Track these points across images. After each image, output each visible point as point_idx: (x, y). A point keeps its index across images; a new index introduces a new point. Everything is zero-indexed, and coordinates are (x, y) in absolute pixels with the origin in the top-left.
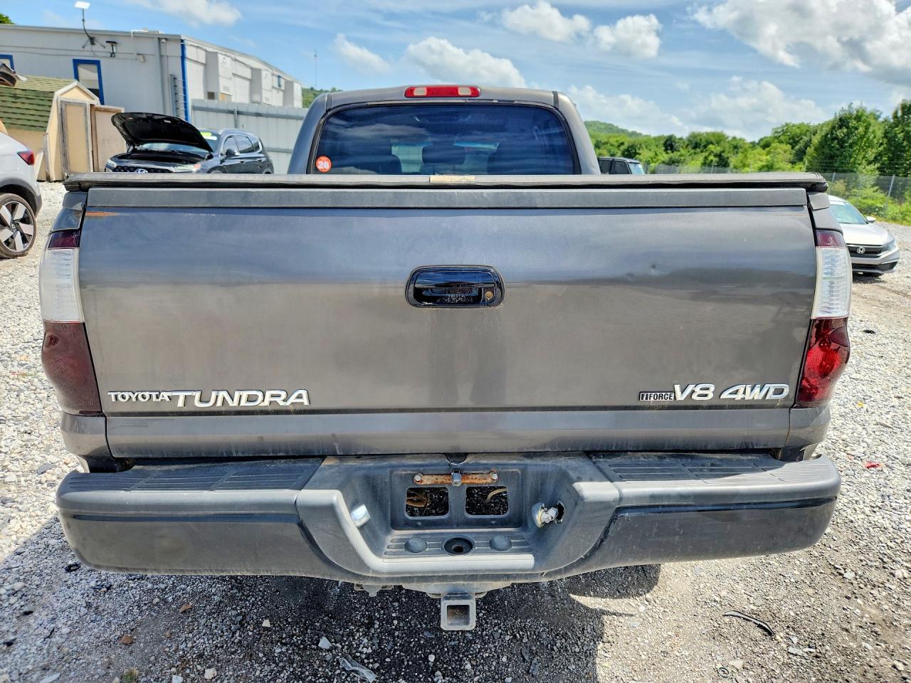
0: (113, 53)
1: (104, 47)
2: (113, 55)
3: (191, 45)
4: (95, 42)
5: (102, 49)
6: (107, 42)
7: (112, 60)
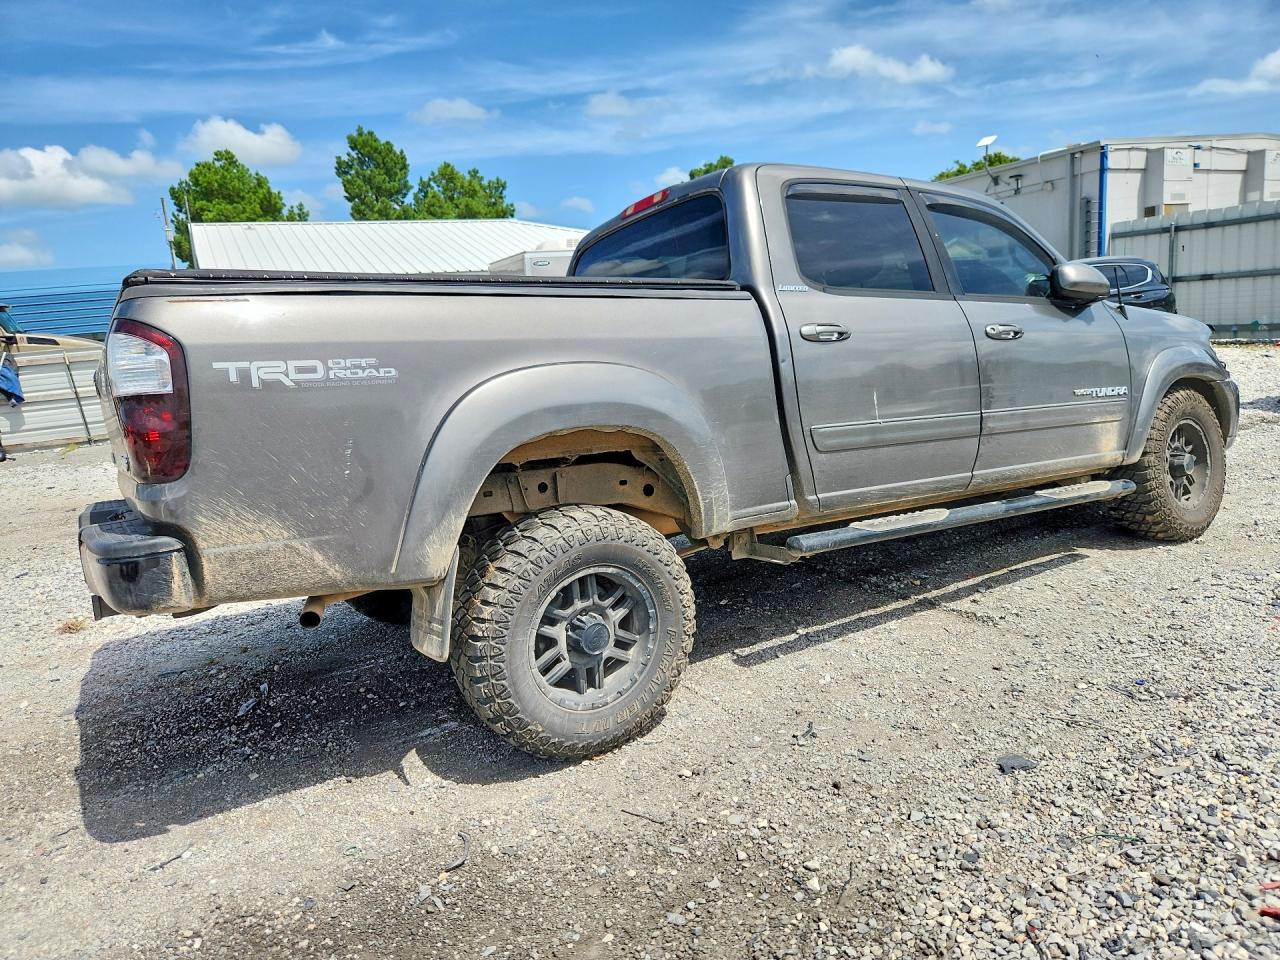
0: (1018, 189)
1: (1009, 184)
2: (1017, 191)
3: (1117, 150)
4: (1000, 182)
5: (1007, 188)
6: (1011, 177)
7: (1019, 198)
